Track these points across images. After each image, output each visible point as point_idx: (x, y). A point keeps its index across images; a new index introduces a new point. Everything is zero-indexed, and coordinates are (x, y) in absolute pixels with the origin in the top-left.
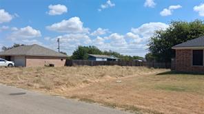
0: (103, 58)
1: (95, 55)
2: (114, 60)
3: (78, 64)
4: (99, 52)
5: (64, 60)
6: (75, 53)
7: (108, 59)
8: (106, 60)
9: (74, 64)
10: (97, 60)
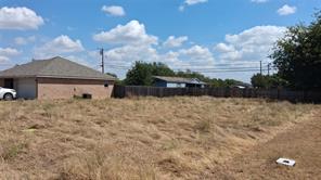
0: (179, 83)
1: (164, 78)
2: (199, 86)
3: (137, 93)
4: (169, 73)
5: (111, 87)
6: (130, 75)
7: (187, 85)
8: (183, 86)
9: (129, 93)
10: (169, 85)
